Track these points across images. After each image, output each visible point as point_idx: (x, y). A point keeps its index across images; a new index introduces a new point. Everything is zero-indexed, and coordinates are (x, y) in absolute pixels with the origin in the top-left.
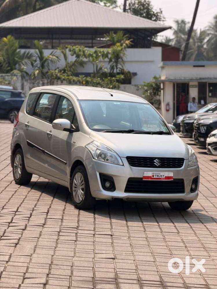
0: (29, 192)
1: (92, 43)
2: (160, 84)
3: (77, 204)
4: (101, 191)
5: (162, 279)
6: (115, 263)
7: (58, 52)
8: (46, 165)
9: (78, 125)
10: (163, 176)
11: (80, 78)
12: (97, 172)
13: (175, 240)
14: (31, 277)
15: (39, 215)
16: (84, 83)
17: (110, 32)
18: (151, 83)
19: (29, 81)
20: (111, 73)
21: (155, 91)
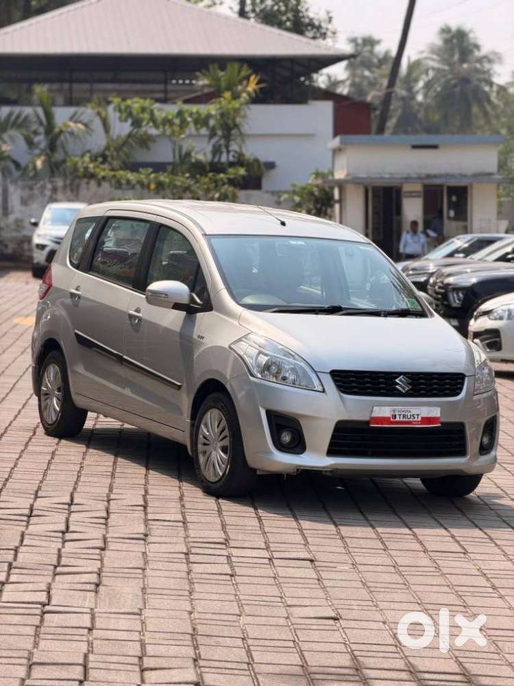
0: (85, 454)
1: (165, 91)
2: (332, 188)
3: (209, 484)
4: (271, 453)
5: (464, 667)
6: (341, 631)
7: (88, 112)
8: (127, 392)
9: (209, 295)
10: (416, 416)
11: (143, 176)
12: (261, 409)
13: (465, 572)
14: (158, 666)
15: (128, 512)
16: (153, 186)
17: (211, 67)
18: (309, 187)
19: (20, 183)
20: (216, 164)
21: (319, 206)
